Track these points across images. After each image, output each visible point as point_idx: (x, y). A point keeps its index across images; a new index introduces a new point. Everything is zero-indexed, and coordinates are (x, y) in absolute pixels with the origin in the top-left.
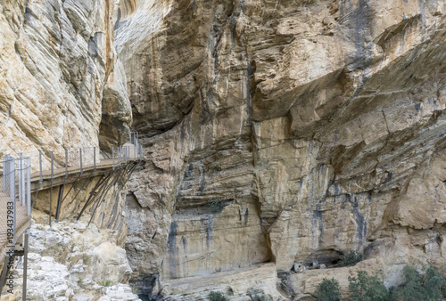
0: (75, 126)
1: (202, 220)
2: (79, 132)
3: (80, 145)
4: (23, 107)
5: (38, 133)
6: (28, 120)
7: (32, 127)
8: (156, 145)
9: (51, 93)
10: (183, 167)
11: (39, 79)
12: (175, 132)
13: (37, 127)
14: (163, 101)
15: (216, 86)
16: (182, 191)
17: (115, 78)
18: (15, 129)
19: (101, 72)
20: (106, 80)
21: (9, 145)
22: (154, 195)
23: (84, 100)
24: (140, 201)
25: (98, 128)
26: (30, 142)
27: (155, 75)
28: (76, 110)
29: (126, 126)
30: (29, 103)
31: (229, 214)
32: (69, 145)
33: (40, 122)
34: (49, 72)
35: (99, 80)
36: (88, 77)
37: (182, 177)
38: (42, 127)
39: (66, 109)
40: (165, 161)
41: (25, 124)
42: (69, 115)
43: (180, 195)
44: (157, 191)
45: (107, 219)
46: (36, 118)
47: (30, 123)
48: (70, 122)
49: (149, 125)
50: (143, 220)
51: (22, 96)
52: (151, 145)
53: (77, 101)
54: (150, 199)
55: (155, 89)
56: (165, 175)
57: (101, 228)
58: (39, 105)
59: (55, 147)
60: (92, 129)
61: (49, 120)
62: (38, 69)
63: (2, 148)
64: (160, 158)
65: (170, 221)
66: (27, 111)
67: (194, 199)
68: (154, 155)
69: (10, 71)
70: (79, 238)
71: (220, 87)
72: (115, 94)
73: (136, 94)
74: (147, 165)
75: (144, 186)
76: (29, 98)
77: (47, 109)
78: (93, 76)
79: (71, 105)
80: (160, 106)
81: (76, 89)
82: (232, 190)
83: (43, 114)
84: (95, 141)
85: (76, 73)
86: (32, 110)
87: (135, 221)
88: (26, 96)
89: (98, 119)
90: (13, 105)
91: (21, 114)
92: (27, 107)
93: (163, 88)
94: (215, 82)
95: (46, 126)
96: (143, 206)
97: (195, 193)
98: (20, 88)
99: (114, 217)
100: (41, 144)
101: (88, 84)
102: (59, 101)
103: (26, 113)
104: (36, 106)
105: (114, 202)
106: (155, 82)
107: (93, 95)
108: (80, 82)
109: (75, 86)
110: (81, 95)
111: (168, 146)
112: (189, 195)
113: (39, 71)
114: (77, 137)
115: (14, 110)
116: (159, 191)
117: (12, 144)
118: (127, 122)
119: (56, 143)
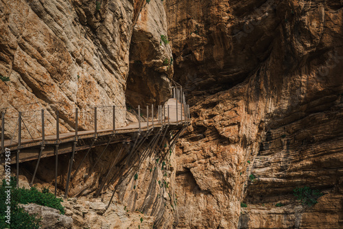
0: (92, 79)
1: (286, 213)
2: (97, 87)
3: (98, 103)
4: (28, 58)
5: (46, 89)
6: (33, 72)
7: (39, 82)
8: (220, 105)
9: (63, 40)
10: (258, 136)
11: (47, 22)
12: (247, 86)
13: (44, 81)
14: (230, 44)
15: (306, 18)
16: (257, 170)
17: (149, 16)
18: (19, 84)
19: (127, 10)
20: (135, 19)
21: (11, 103)
22: (217, 174)
23: (105, 46)
24: (199, 181)
25: (124, 81)
26: (36, 99)
27: (219, 7)
28: (94, 60)
29: (165, 78)
30: (35, 52)
31: (327, 207)
32: (85, 103)
33: (48, 75)
34: (60, 14)
35: (125, 20)
36: (110, 16)
37: (256, 150)
38: (51, 81)
39: (80, 58)
40: (231, 127)
41: (30, 78)
42: (86, 65)
43: (253, 176)
44: (221, 168)
45: (141, 200)
46: (43, 70)
47: (37, 76)
48: (86, 74)
49: (211, 78)
50: (203, 207)
51: (26, 44)
52: (213, 105)
53: (95, 48)
54: (211, 178)
55: (219, 28)
56: (232, 147)
57: (133, 211)
58: (47, 54)
59: (68, 105)
60: (117, 83)
61: (59, 72)
62: (46, 10)
63: (2, 106)
64: (226, 123)
65: (239, 212)
66: (32, 62)
67: (273, 183)
68: (217, 118)
69: (12, 15)
70: (95, 221)
71: (311, 19)
72: (148, 36)
73: (194, 35)
74: (208, 132)
75: (203, 161)
76: (34, 46)
77: (57, 59)
78: (116, 16)
79: (88, 53)
80: (226, 51)
81: (95, 32)
82: (332, 172)
83: (52, 65)
84: (121, 98)
85: (93, 13)
86: (39, 61)
87: (192, 208)
88: (31, 44)
89: (124, 70)
90: (16, 56)
91: (26, 66)
92: (33, 57)
93: (229, 25)
94: (304, 13)
95: (56, 80)
96: (203, 187)
97: (274, 174)
98: (24, 34)
99: (152, 199)
100: (51, 102)
101: (110, 26)
102: (73, 48)
103: (32, 64)
104: (43, 55)
105: (150, 178)
106: (218, 18)
107: (117, 39)
108: (98, 24)
109: (94, 30)
110: (100, 40)
111: (236, 106)
112: (265, 176)
113: (48, 12)
114: (95, 93)
115: (17, 61)
116: (225, 168)
117: (15, 102)
118: (166, 74)
119: (68, 101)
